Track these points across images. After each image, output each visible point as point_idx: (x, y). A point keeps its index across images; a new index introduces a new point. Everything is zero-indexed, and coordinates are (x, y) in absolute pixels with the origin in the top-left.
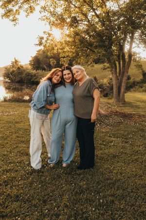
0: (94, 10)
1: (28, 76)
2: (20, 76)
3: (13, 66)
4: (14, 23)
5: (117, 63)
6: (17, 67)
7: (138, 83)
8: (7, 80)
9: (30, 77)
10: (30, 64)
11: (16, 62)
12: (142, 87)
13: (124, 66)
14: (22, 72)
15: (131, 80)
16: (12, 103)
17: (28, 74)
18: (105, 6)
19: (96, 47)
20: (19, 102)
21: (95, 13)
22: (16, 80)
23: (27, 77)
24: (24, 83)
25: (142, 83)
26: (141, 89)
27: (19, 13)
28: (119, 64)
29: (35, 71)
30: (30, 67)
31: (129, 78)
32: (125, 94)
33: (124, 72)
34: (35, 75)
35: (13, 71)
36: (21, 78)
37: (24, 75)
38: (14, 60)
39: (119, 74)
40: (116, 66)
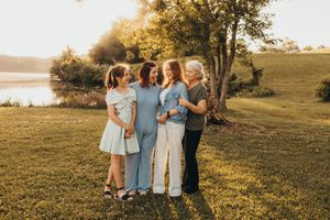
2: (76, 73)
3: (65, 58)
5: (216, 58)
6: (71, 60)
7: (247, 85)
8: (56, 78)
9: (90, 74)
10: (91, 56)
11: (70, 51)
12: (251, 91)
13: (225, 62)
14: (79, 67)
15: (237, 81)
17: (88, 70)
19: (188, 38)
20: (84, 108)
22: (70, 78)
23: (87, 74)
24: (81, 82)
25: (252, 84)
26: (250, 94)
28: (219, 59)
29: (98, 65)
30: (89, 59)
31: (234, 78)
32: (227, 100)
33: (224, 71)
34: (98, 72)
35: (66, 66)
36: (77, 75)
37: (82, 71)
38: (66, 50)
40: (214, 63)
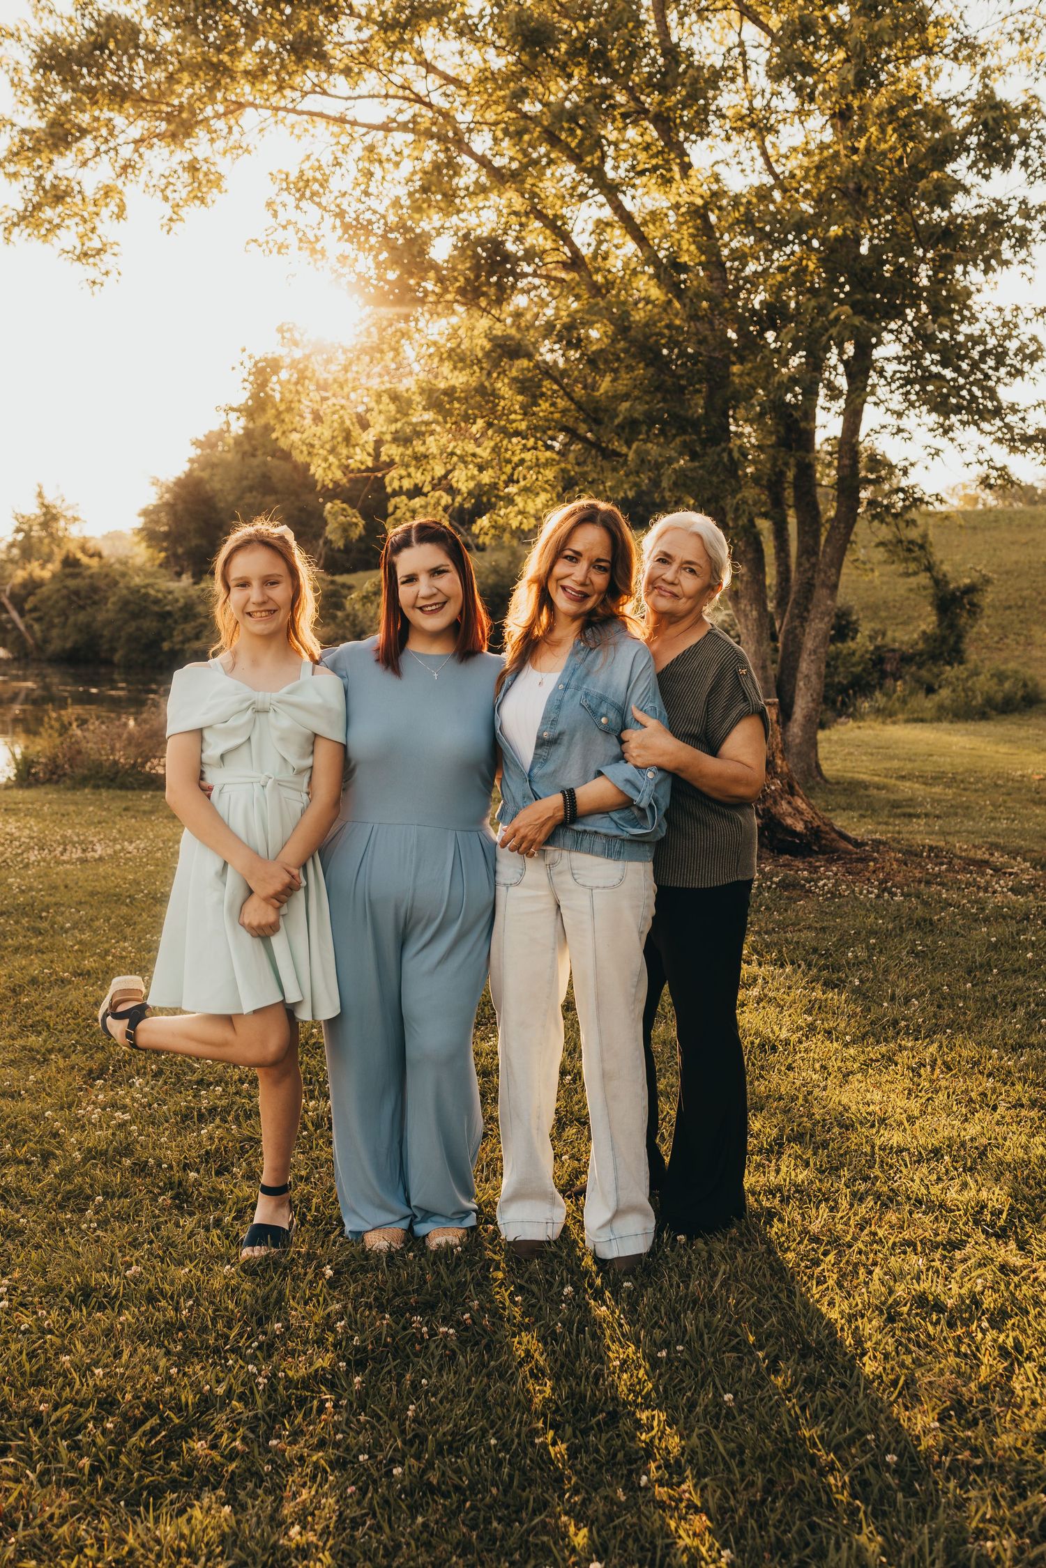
0: (611, 190)
1: (135, 616)
2: (82, 617)
3: (28, 550)
4: (93, 273)
5: (764, 525)
6: (59, 556)
7: (906, 659)
9: (149, 624)
10: (150, 536)
11: (49, 517)
12: (930, 690)
13: (808, 550)
14: (94, 589)
15: (861, 643)
16: (78, 796)
17: (140, 606)
18: (686, 168)
19: (630, 429)
20: (123, 787)
21: (618, 208)
22: (54, 647)
23: (132, 627)
24: (108, 662)
25: (935, 657)
26: (929, 703)
27: (122, 207)
28: (780, 533)
29: (186, 580)
30: (141, 554)
31: (843, 628)
32: (821, 735)
33: (808, 589)
35: (32, 586)
36: (86, 628)
37: (107, 612)
38: (32, 509)
39: (782, 601)
40: (759, 551)
